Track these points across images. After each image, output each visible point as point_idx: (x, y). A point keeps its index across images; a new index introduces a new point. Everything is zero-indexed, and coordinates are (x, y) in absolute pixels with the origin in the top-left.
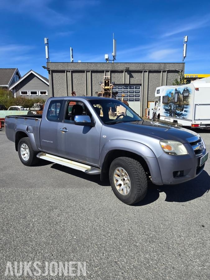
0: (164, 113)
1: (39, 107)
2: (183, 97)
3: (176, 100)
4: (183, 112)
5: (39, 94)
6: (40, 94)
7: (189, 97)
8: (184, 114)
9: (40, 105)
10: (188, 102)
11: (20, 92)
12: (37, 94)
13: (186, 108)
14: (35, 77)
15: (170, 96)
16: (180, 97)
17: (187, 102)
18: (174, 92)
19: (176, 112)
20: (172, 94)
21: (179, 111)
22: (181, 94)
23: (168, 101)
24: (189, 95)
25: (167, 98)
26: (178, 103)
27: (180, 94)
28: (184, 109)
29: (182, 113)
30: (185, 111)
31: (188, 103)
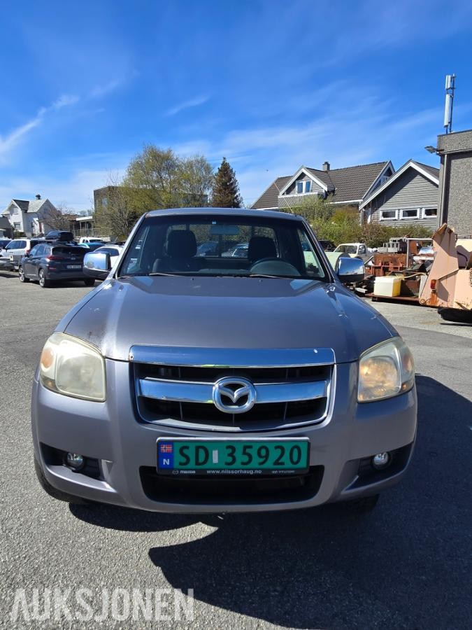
1: (397, 247)
5: (421, 214)
6: (424, 216)
9: (400, 241)
11: (381, 213)
12: (416, 215)
14: (418, 177)
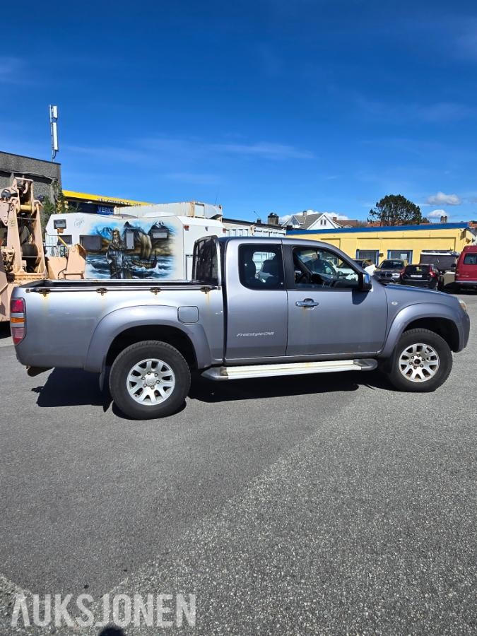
0: (91, 274)
2: (153, 240)
3: (130, 245)
4: (156, 270)
7: (170, 241)
8: (158, 273)
10: (169, 250)
13: (164, 261)
15: (109, 236)
16: (142, 239)
17: (165, 251)
18: (121, 229)
19: (136, 270)
20: (114, 231)
21: (144, 268)
22: (144, 234)
23: (103, 246)
24: (170, 237)
25: (99, 240)
26: (139, 252)
27: (141, 234)
28: (159, 264)
29: (152, 272)
30: (160, 268)
31: (167, 253)
